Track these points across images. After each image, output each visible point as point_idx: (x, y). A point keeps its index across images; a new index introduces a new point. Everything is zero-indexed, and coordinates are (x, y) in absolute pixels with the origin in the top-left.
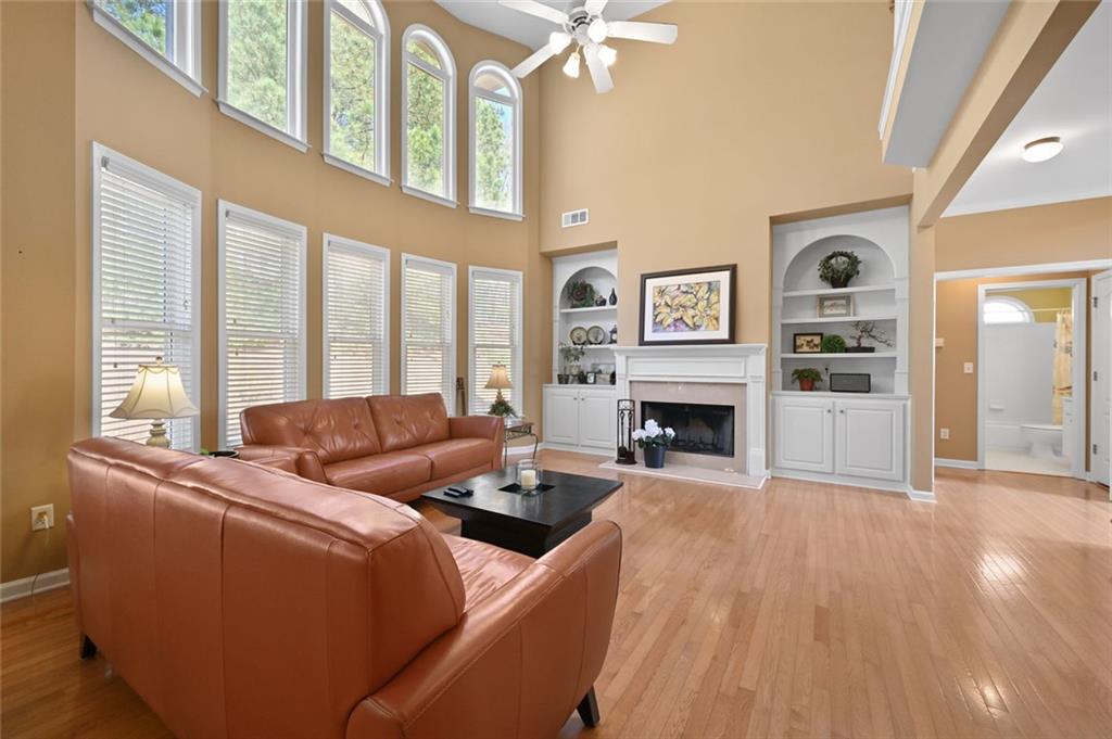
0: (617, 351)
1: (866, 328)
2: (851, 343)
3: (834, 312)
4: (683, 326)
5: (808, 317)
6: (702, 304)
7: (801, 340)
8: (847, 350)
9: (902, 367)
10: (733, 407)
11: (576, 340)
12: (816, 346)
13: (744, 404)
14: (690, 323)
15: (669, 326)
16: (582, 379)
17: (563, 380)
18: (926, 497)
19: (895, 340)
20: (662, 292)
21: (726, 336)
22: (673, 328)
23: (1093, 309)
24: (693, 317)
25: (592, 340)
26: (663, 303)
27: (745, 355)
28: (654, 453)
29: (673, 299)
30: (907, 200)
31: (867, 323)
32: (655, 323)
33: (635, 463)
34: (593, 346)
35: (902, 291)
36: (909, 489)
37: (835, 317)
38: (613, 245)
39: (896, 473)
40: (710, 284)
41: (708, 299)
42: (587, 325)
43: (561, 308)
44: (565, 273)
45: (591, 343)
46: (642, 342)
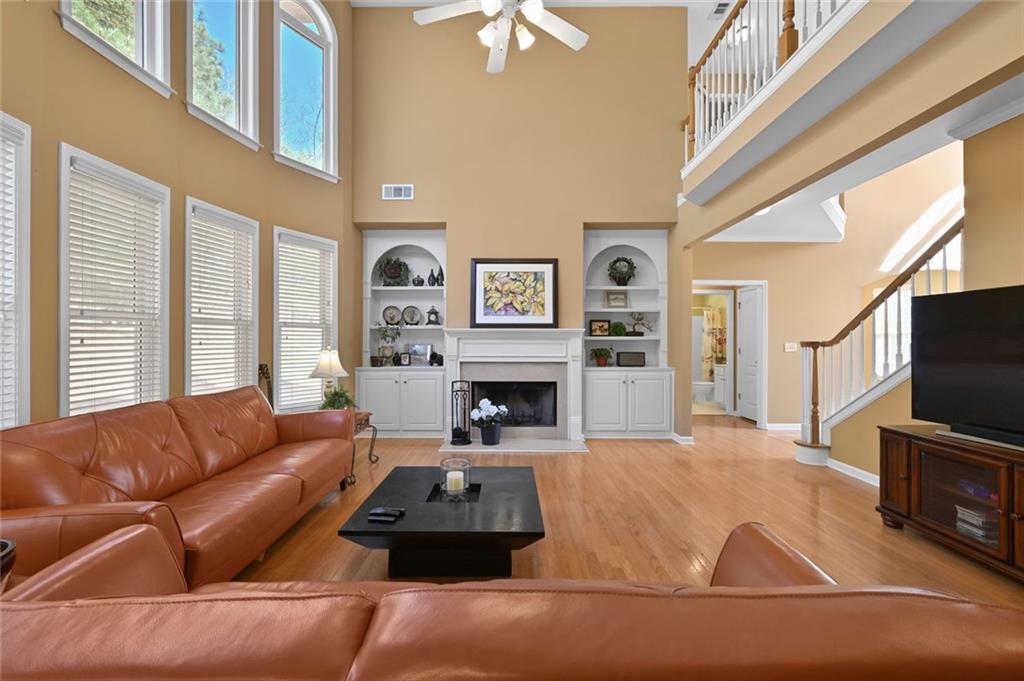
0: (448, 333)
1: (639, 317)
2: (629, 329)
3: (617, 304)
4: (513, 311)
5: (599, 307)
6: (530, 292)
7: (595, 326)
8: (627, 334)
9: (664, 346)
10: (555, 384)
11: (389, 321)
12: (605, 330)
13: (565, 380)
14: (519, 308)
15: (499, 310)
16: (397, 360)
17: (376, 362)
18: (688, 440)
19: (656, 326)
20: (492, 278)
21: (551, 321)
22: (503, 312)
23: (738, 310)
24: (522, 303)
25: (408, 320)
26: (494, 288)
27: (566, 337)
28: (490, 431)
29: (503, 285)
30: (670, 227)
31: (640, 314)
32: (486, 307)
33: (470, 442)
34: (409, 327)
35: (664, 291)
36: (675, 437)
37: (616, 309)
38: (443, 226)
39: (665, 425)
40: (536, 274)
41: (535, 287)
42: (402, 305)
43: (372, 285)
44: (377, 248)
45: (407, 324)
46: (474, 325)
